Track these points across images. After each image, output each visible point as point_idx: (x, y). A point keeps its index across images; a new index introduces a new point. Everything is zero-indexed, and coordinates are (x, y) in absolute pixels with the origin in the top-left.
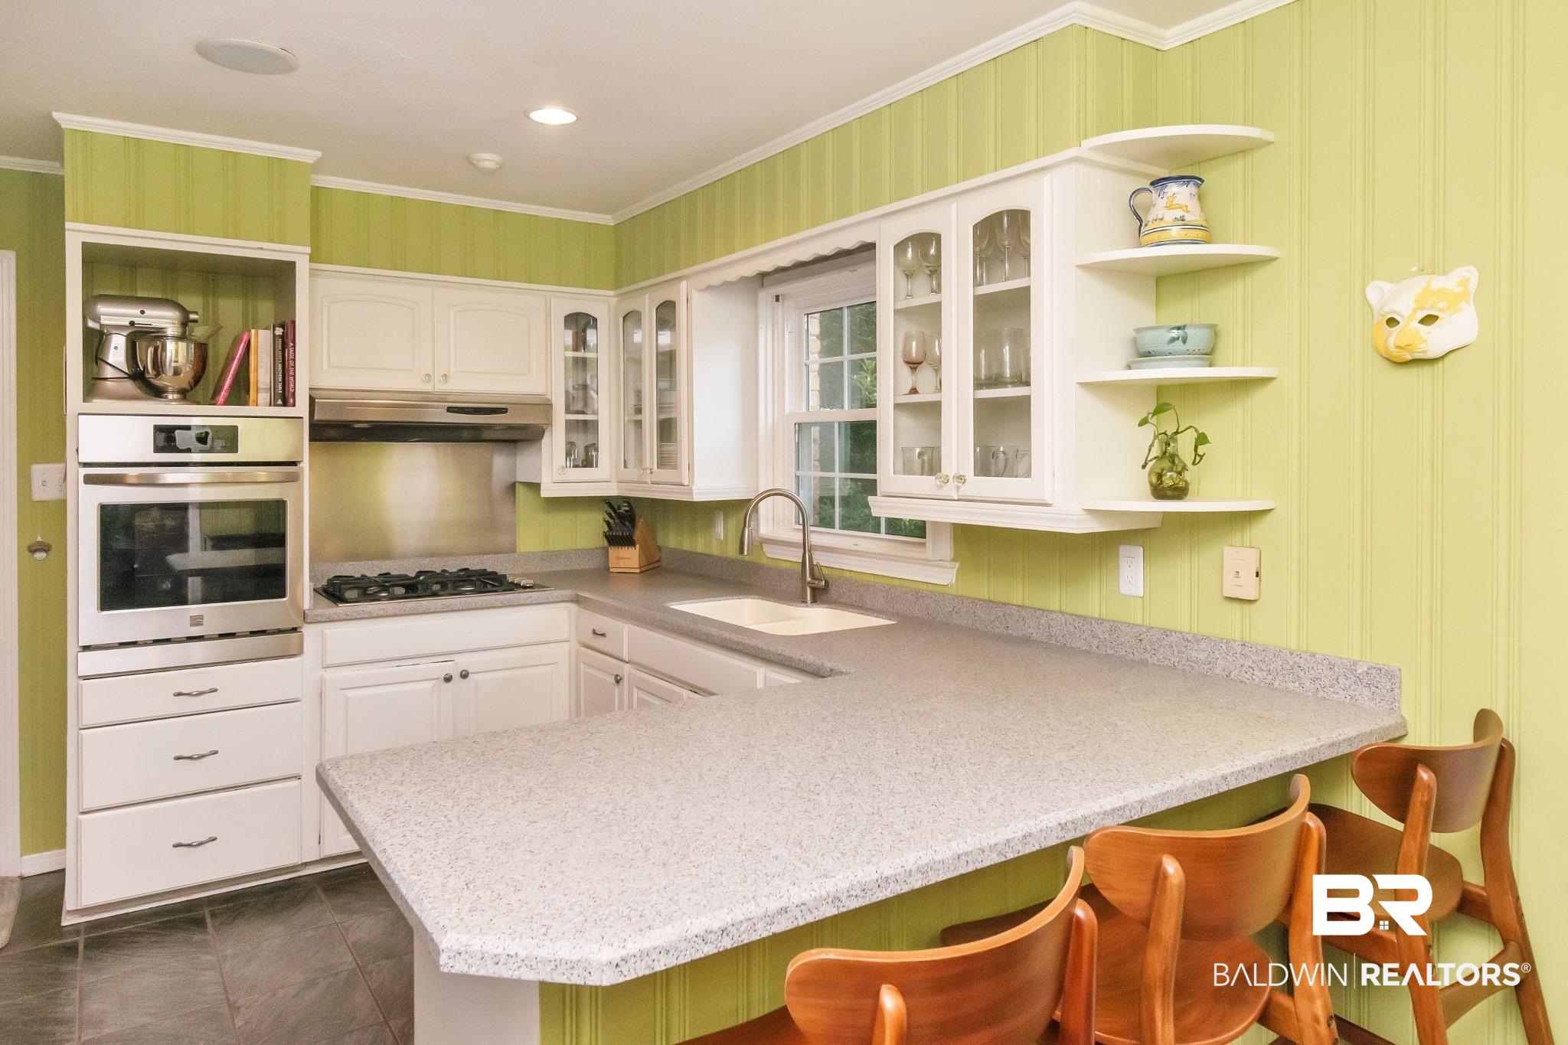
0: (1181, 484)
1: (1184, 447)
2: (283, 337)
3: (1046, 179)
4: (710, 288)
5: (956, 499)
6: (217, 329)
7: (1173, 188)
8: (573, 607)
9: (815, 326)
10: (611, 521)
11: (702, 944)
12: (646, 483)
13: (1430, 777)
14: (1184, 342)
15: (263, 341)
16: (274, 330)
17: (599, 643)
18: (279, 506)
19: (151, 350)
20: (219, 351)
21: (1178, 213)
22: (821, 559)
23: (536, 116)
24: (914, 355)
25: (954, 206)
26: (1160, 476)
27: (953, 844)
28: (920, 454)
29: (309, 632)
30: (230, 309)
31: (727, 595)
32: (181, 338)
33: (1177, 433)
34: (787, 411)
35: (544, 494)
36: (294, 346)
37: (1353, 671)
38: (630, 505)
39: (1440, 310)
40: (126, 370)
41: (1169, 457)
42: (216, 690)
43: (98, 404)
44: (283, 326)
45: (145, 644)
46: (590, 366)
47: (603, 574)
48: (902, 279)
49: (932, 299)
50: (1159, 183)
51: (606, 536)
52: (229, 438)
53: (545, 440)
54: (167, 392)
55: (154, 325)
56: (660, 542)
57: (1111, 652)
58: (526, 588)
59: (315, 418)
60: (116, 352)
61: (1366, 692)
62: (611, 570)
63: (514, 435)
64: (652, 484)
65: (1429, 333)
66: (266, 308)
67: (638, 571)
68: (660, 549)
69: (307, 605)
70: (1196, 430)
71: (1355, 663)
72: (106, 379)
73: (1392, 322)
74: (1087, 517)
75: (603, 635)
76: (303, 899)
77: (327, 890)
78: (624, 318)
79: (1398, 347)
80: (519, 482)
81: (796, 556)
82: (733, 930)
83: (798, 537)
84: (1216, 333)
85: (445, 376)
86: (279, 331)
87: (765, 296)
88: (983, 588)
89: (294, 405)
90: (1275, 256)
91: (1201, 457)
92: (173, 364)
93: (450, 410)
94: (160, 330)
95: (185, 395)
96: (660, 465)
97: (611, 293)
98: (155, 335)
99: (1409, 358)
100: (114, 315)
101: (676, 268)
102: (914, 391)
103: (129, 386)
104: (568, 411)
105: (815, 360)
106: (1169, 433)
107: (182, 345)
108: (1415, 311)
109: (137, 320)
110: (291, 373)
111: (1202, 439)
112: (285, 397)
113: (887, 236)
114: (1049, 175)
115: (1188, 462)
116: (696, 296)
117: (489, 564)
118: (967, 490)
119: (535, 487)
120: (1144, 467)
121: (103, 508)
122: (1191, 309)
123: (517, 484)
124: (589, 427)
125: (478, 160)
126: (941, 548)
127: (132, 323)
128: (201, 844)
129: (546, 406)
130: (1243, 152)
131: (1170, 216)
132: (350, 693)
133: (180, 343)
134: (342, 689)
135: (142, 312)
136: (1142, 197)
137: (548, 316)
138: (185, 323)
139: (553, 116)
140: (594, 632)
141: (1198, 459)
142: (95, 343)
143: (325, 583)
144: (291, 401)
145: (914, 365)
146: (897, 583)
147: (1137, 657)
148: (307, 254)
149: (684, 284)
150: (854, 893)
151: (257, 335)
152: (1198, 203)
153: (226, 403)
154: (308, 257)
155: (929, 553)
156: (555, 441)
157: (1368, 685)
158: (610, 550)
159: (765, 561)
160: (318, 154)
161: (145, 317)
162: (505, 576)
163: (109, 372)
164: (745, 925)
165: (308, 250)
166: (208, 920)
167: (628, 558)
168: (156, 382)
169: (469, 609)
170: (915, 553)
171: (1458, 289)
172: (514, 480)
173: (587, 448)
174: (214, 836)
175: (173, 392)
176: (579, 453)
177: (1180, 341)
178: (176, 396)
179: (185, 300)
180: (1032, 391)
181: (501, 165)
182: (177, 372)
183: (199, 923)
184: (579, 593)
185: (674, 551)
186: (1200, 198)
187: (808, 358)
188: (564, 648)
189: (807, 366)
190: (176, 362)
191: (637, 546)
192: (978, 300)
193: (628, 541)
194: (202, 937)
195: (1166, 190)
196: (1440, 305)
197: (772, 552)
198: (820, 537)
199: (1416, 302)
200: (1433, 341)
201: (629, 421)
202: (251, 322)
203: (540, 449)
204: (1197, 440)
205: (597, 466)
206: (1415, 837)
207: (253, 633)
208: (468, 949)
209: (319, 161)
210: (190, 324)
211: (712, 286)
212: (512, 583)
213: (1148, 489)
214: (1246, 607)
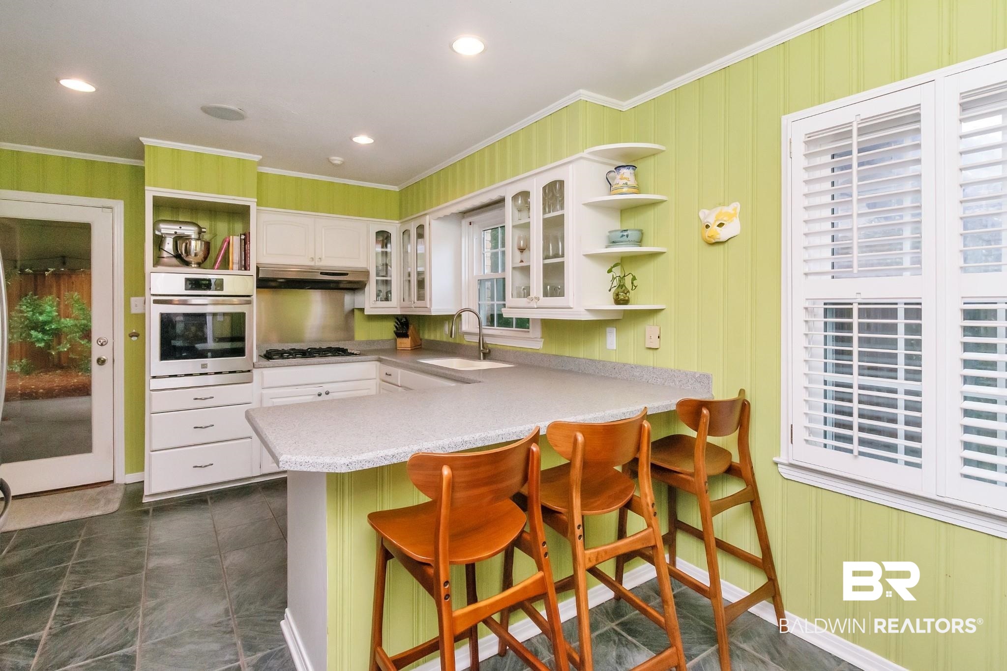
0: (627, 298)
1: (628, 282)
2: (245, 239)
3: (571, 166)
4: (439, 218)
5: (536, 307)
6: (215, 235)
7: (623, 170)
8: (378, 363)
9: (488, 236)
10: (398, 326)
11: (384, 460)
12: (412, 308)
13: (707, 412)
14: (627, 237)
15: (235, 241)
16: (241, 236)
17: (388, 379)
18: (243, 315)
19: (184, 245)
20: (217, 244)
21: (625, 181)
22: (488, 340)
23: (355, 139)
24: (522, 246)
25: (535, 179)
26: (617, 295)
27: (497, 431)
28: (524, 289)
29: (255, 372)
30: (222, 227)
31: (449, 357)
32: (199, 239)
33: (625, 276)
34: (475, 275)
35: (366, 313)
36: (250, 244)
37: (694, 377)
38: (406, 319)
39: (725, 221)
40: (173, 253)
41: (621, 286)
42: (213, 397)
43: (159, 268)
44: (245, 235)
45: (181, 376)
46: (389, 255)
47: (395, 350)
48: (516, 212)
49: (527, 221)
50: (618, 168)
51: (395, 333)
52: (220, 285)
53: (367, 289)
54: (191, 264)
55: (186, 234)
56: (421, 336)
57: (603, 374)
58: (356, 354)
59: (260, 276)
60: (169, 246)
61: (699, 385)
62: (398, 349)
63: (355, 286)
64: (415, 309)
65: (721, 230)
66: (239, 227)
67: (410, 349)
68: (421, 340)
69: (255, 360)
70: (632, 275)
71: (695, 373)
72: (164, 257)
73: (707, 226)
74: (586, 313)
75: (390, 375)
76: (252, 492)
77: (263, 488)
78: (403, 233)
79: (708, 237)
80: (356, 308)
81: (476, 339)
82: (398, 456)
83: (477, 331)
84: (642, 234)
85: (320, 258)
86: (243, 237)
87: (465, 222)
88: (554, 350)
89: (249, 270)
90: (666, 199)
91: (636, 287)
92: (194, 251)
93: (322, 273)
94: (188, 236)
95: (199, 265)
96: (418, 299)
97: (397, 222)
98: (185, 238)
99: (714, 241)
100: (166, 229)
101: (425, 210)
102: (522, 261)
103: (175, 261)
104: (378, 275)
105: (488, 252)
106: (621, 276)
107: (199, 242)
108: (715, 221)
109: (177, 231)
110: (248, 256)
111: (634, 278)
112: (245, 267)
113: (508, 194)
114: (571, 165)
115: (630, 290)
116: (434, 224)
117: (341, 345)
118: (540, 304)
119: (362, 310)
120: (610, 290)
121: (162, 314)
122: (633, 223)
123: (355, 310)
124: (387, 283)
125: (333, 160)
126: (535, 332)
127: (176, 233)
128: (206, 466)
129: (367, 273)
130: (654, 155)
131: (621, 182)
132: (273, 400)
133: (198, 242)
134: (271, 398)
135: (180, 228)
136: (612, 174)
137: (368, 232)
138: (200, 233)
139: (363, 140)
140: (386, 374)
141: (634, 288)
142: (159, 241)
143: (265, 352)
144: (248, 268)
145: (522, 250)
146: (519, 349)
147: (613, 376)
148: (255, 202)
149: (428, 217)
150: (451, 446)
151: (233, 238)
152: (634, 177)
153: (218, 269)
154: (256, 203)
155: (531, 335)
156: (371, 288)
157: (700, 382)
158: (397, 340)
159: (465, 343)
160: (261, 157)
161: (182, 230)
162: (347, 350)
163: (165, 255)
164: (403, 454)
165: (256, 200)
166: (209, 501)
167: (406, 343)
168: (187, 259)
169: (329, 363)
170: (526, 335)
171: (733, 212)
172: (353, 308)
173: (387, 293)
174: (212, 463)
175: (195, 264)
176: (383, 295)
177: (625, 237)
178: (196, 266)
179: (202, 223)
180: (565, 259)
181: (344, 163)
182: (196, 255)
183: (205, 502)
184: (381, 357)
185: (427, 340)
186: (636, 175)
187: (484, 250)
188: (373, 382)
189: (484, 254)
190: (196, 250)
191: (410, 338)
192: (545, 220)
193: (405, 335)
194: (206, 506)
195: (620, 171)
196: (725, 219)
197: (467, 338)
198: (488, 330)
199: (716, 217)
200: (722, 234)
201: (406, 280)
202: (231, 233)
203: (365, 292)
204: (632, 279)
205: (391, 301)
206: (701, 437)
207: (230, 372)
208: (290, 460)
209: (261, 160)
210: (202, 233)
211: (440, 218)
212: (351, 353)
213: (613, 301)
214: (655, 351)
